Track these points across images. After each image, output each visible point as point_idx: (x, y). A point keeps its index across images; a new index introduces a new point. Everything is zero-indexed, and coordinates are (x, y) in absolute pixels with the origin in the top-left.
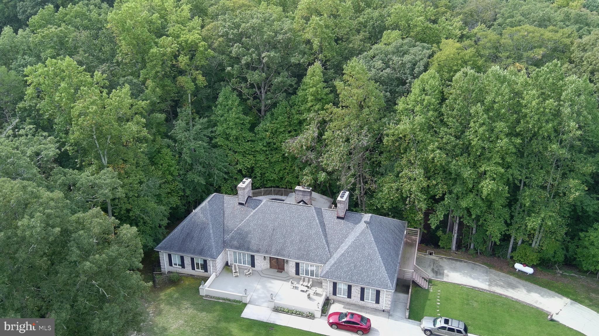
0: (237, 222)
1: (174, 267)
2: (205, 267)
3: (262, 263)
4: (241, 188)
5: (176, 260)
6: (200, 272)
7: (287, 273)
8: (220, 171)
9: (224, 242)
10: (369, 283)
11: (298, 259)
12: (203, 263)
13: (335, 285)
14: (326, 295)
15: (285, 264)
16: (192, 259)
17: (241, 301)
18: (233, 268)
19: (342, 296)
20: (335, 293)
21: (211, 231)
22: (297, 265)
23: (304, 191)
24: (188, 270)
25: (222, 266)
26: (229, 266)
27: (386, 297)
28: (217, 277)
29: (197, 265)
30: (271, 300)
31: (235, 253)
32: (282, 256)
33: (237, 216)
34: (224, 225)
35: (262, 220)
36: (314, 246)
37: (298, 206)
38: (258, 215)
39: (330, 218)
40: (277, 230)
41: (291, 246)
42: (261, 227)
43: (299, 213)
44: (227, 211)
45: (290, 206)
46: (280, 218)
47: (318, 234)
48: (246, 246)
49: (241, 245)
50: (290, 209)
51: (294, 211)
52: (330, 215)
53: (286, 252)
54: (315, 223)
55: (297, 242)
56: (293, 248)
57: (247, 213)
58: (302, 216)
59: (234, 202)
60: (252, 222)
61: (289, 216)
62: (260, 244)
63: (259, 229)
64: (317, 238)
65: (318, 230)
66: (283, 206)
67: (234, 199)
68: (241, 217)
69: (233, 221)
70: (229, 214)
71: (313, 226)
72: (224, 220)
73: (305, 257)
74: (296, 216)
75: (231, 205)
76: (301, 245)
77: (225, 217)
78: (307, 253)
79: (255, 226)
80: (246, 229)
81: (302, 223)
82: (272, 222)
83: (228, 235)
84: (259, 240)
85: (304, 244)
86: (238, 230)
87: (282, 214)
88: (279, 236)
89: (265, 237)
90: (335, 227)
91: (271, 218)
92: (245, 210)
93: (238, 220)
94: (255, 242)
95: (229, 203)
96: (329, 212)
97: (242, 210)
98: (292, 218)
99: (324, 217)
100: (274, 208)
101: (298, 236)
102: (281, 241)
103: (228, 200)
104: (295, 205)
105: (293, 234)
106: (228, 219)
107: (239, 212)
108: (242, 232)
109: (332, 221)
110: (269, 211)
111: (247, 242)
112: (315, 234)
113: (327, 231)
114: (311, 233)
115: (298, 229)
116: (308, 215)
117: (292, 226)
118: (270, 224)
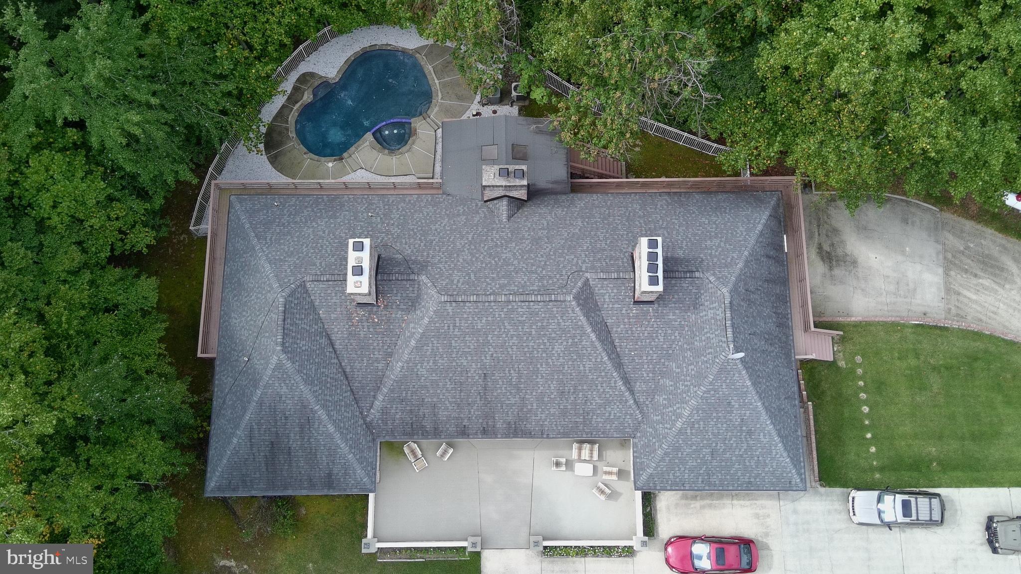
9: (369, 426)
33: (371, 341)
34: (347, 378)
35: (445, 356)
36: (597, 398)
37: (532, 304)
38: (430, 345)
39: (616, 306)
40: (493, 375)
41: (540, 410)
42: (451, 375)
43: (539, 324)
44: (336, 330)
45: (510, 307)
46: (494, 344)
47: (602, 368)
48: (429, 426)
49: (414, 426)
50: (512, 316)
51: (524, 319)
52: (613, 294)
53: (534, 423)
54: (588, 343)
55: (552, 396)
56: (547, 412)
57: (391, 327)
58: (550, 330)
59: (343, 297)
60: (421, 366)
61: (515, 333)
62: (462, 416)
63: (447, 380)
64: (600, 379)
65: (599, 360)
66: (491, 310)
67: (337, 289)
68: (381, 345)
69: (365, 361)
70: (347, 341)
71: (585, 352)
72: (340, 363)
73: (581, 428)
74: (534, 333)
75: (339, 309)
76: (565, 401)
77: (338, 352)
78: (584, 418)
79: (434, 375)
80: (411, 386)
81: (553, 348)
82: (475, 358)
83: (371, 407)
84: (455, 408)
85: (572, 399)
86: (392, 391)
87: (496, 333)
88: (503, 389)
89: (468, 398)
90: (634, 329)
91: (469, 347)
92: (384, 318)
93: (377, 355)
94: (446, 413)
95: (330, 304)
96: (610, 285)
97: (376, 320)
98: (525, 338)
99: (600, 306)
100: (467, 319)
101: (552, 382)
102: (513, 401)
103: (322, 295)
104: (523, 304)
105: (538, 380)
106: (348, 356)
107: (371, 330)
108: (404, 395)
109: (624, 312)
110: (457, 330)
111: (427, 416)
112: (593, 371)
113: (618, 344)
114: (582, 368)
115: (547, 364)
116: (563, 324)
117: (529, 360)
118: (470, 364)
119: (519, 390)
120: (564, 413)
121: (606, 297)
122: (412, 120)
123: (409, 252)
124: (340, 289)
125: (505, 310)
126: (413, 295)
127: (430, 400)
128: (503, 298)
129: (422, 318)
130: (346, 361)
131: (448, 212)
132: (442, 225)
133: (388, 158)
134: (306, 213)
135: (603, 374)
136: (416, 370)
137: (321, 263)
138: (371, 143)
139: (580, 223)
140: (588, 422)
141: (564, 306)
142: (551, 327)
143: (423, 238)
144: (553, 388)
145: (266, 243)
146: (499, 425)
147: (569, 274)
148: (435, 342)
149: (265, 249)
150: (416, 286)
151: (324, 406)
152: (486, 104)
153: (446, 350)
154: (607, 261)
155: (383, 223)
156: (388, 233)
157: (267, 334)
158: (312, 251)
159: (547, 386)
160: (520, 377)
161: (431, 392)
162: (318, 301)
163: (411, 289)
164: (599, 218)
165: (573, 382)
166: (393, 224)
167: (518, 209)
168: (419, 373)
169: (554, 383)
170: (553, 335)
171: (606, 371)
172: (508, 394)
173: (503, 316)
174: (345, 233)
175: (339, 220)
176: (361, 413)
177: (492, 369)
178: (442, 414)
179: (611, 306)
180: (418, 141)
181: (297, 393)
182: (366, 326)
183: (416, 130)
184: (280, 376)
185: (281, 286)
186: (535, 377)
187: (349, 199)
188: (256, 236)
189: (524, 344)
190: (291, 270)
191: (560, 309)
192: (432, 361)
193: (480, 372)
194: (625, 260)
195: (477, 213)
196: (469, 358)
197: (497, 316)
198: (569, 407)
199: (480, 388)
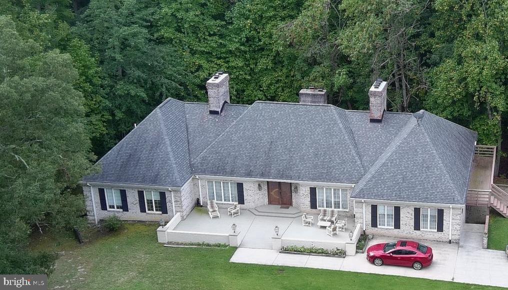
0: (210, 137)
1: (109, 211)
2: (162, 206)
3: (255, 195)
4: (213, 84)
5: (113, 198)
6: (154, 215)
7: (297, 208)
8: (171, 80)
9: (191, 166)
10: (427, 197)
11: (313, 180)
12: (158, 198)
13: (374, 208)
14: (361, 228)
15: (293, 194)
16: (141, 194)
17: (227, 244)
18: (209, 207)
19: (386, 227)
20: (374, 224)
21: (169, 149)
22: (313, 191)
23: (314, 95)
24: (134, 213)
25: (191, 206)
26: (201, 206)
27: (453, 219)
28: (183, 219)
29: (148, 204)
30: (276, 237)
31: (210, 182)
32: (287, 178)
33: (210, 129)
34: (189, 144)
35: (250, 130)
36: (337, 160)
37: (308, 107)
38: (244, 124)
39: (359, 123)
40: (277, 142)
41: (301, 164)
42: (251, 141)
43: (310, 117)
44: (192, 123)
45: (295, 107)
46: (281, 126)
50: (295, 112)
51: (302, 114)
52: (358, 118)
53: (295, 172)
54: (337, 129)
55: (310, 157)
56: (305, 166)
58: (316, 120)
59: (203, 111)
60: (235, 135)
61: (295, 121)
62: (251, 164)
63: (248, 144)
64: (341, 149)
65: (342, 138)
66: (284, 108)
67: (201, 107)
68: (215, 131)
69: (203, 137)
70: (196, 128)
71: (334, 133)
73: (324, 176)
74: (306, 121)
75: (198, 115)
76: (317, 160)
79: (241, 140)
80: (225, 145)
81: (316, 130)
82: (268, 133)
83: (197, 157)
84: (248, 159)
86: (213, 147)
87: (284, 120)
88: (281, 151)
89: (257, 155)
91: (266, 126)
92: (222, 120)
93: (211, 135)
94: (242, 162)
95: (194, 113)
96: (357, 115)
97: (217, 121)
98: (300, 124)
100: (269, 112)
101: (311, 148)
103: (192, 109)
105: (303, 147)
106: (194, 134)
108: (219, 150)
109: (363, 126)
110: (262, 117)
111: (229, 163)
112: (337, 144)
113: (356, 139)
114: (331, 142)
115: (311, 138)
116: (324, 118)
117: (300, 136)
118: (264, 135)
119: (290, 152)
121: (354, 119)
125: (292, 109)
127: (234, 154)
130: (192, 137)
135: (343, 146)
141: (326, 109)
144: (311, 152)
146: (272, 171)
148: (247, 123)
153: (252, 127)
159: (308, 150)
160: (292, 145)
161: (236, 149)
162: (188, 111)
165: (324, 150)
168: (232, 138)
170: (317, 123)
171: (346, 144)
172: (283, 153)
173: (290, 112)
176: (190, 159)
177: (277, 139)
179: (356, 123)
184: (152, 120)
186: (301, 145)
189: (299, 127)
192: (242, 133)
193: (269, 140)
196: (265, 132)
197: (287, 111)
198: (319, 163)
199: (266, 149)
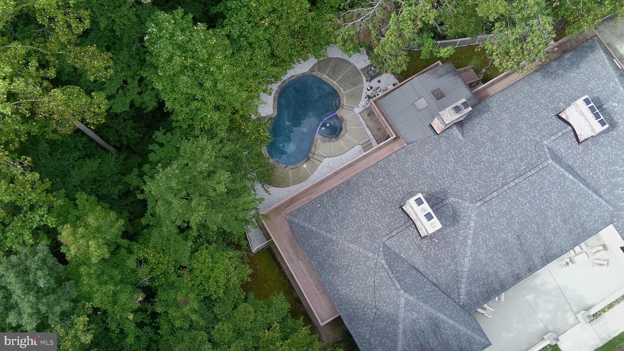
9: (462, 307)
33: (440, 256)
34: (436, 286)
35: (491, 239)
36: (585, 212)
37: (530, 178)
38: (480, 237)
39: (569, 151)
40: (523, 233)
41: (556, 238)
42: (499, 248)
43: (539, 187)
44: (416, 261)
45: (518, 187)
46: (516, 215)
47: (582, 193)
48: (497, 286)
49: (489, 291)
50: (521, 192)
51: (529, 189)
52: (564, 145)
53: (555, 249)
54: (569, 183)
55: (561, 226)
56: (561, 237)
57: (447, 240)
58: (546, 187)
59: (411, 238)
60: (480, 253)
61: (526, 201)
62: (514, 268)
63: (498, 253)
64: (583, 200)
65: (578, 189)
66: (508, 195)
67: (405, 235)
68: (446, 254)
69: (442, 270)
70: (425, 264)
71: (569, 189)
72: (428, 279)
73: (582, 235)
74: (537, 194)
75: (412, 247)
76: (568, 225)
77: (424, 274)
78: (582, 228)
79: (489, 254)
80: (478, 268)
81: (551, 198)
82: (509, 230)
83: (459, 295)
84: (508, 266)
85: (572, 221)
86: (468, 278)
87: (516, 207)
88: (531, 238)
89: (513, 256)
90: (585, 159)
91: (503, 225)
92: (440, 237)
93: (447, 262)
94: (504, 273)
95: (405, 247)
96: (561, 141)
97: (437, 241)
98: (533, 201)
99: (561, 157)
100: (496, 209)
101: (557, 218)
102: (539, 242)
103: (398, 244)
104: (525, 181)
105: (549, 221)
106: (430, 272)
107: (437, 248)
108: (476, 276)
109: (575, 152)
110: (492, 219)
111: (494, 281)
112: (578, 197)
113: (580, 173)
114: (571, 199)
115: (551, 209)
116: (552, 179)
117: (540, 213)
118: (507, 235)
119: (540, 234)
120: (570, 232)
121: (562, 149)
122: (337, 113)
123: (427, 189)
124: (407, 234)
125: (516, 190)
126: (451, 213)
127: (492, 270)
128: (513, 184)
129: (468, 223)
130: (431, 276)
131: (423, 153)
132: (428, 162)
133: (336, 143)
134: (341, 201)
135: (584, 196)
136: (477, 257)
137: (382, 225)
138: (321, 139)
139: (506, 116)
140: (585, 229)
141: (548, 169)
142: (545, 185)
143: (425, 176)
144: (559, 221)
145: (337, 233)
146: (536, 262)
147: (534, 148)
148: (483, 234)
149: (340, 237)
150: (450, 206)
151: (440, 311)
152: (371, 80)
153: (491, 235)
154: (546, 128)
155: (393, 181)
156: (401, 185)
157: (384, 287)
158: (369, 221)
159: (555, 222)
160: (538, 226)
161: (491, 265)
162: (397, 249)
163: (448, 210)
164: (514, 106)
165: (569, 211)
166: (399, 178)
167: (462, 127)
168: (480, 258)
169: (559, 217)
170: (549, 189)
171: (585, 193)
172: (535, 240)
173: (516, 195)
174: (377, 199)
175: (365, 194)
176: (455, 302)
177: (521, 230)
178: (502, 275)
179: (566, 153)
180: (348, 123)
181: (423, 313)
182: (432, 248)
183: (342, 118)
184: (409, 308)
185: (374, 253)
186: (547, 221)
187: (357, 178)
188: (327, 232)
189: (534, 205)
190: (370, 240)
191: (547, 172)
192: (485, 247)
193: (515, 236)
194: (557, 122)
195: (440, 143)
196: (506, 232)
197: (512, 197)
198: (572, 227)
199: (518, 246)
